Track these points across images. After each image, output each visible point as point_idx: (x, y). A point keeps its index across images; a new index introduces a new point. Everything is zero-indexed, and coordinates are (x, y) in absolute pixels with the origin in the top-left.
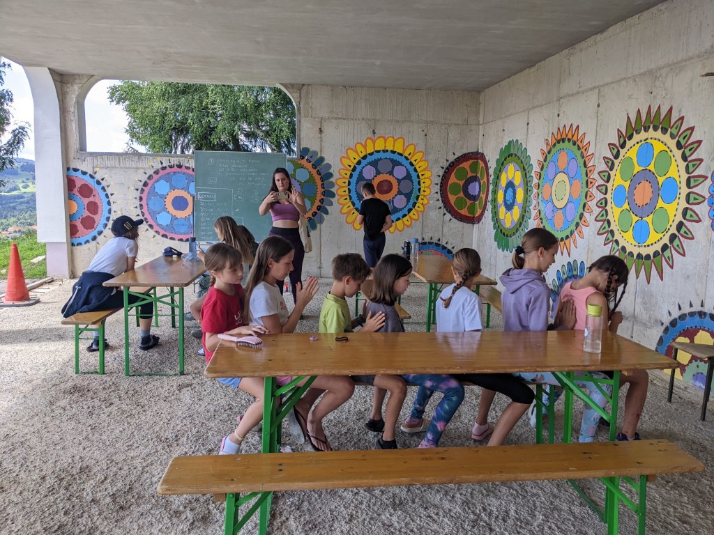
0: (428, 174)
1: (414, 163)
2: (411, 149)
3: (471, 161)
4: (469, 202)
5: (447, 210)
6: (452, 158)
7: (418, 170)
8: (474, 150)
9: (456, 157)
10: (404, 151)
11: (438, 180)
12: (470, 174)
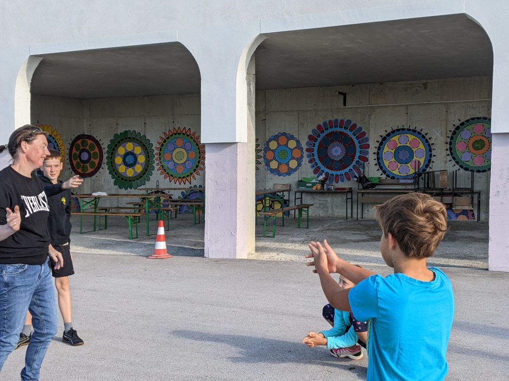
0: (63, 148)
1: (57, 141)
2: (55, 134)
3: (81, 140)
4: (82, 164)
5: (72, 170)
6: (73, 138)
7: (59, 145)
8: (82, 133)
9: (75, 137)
10: (52, 133)
11: (68, 152)
12: (81, 148)
